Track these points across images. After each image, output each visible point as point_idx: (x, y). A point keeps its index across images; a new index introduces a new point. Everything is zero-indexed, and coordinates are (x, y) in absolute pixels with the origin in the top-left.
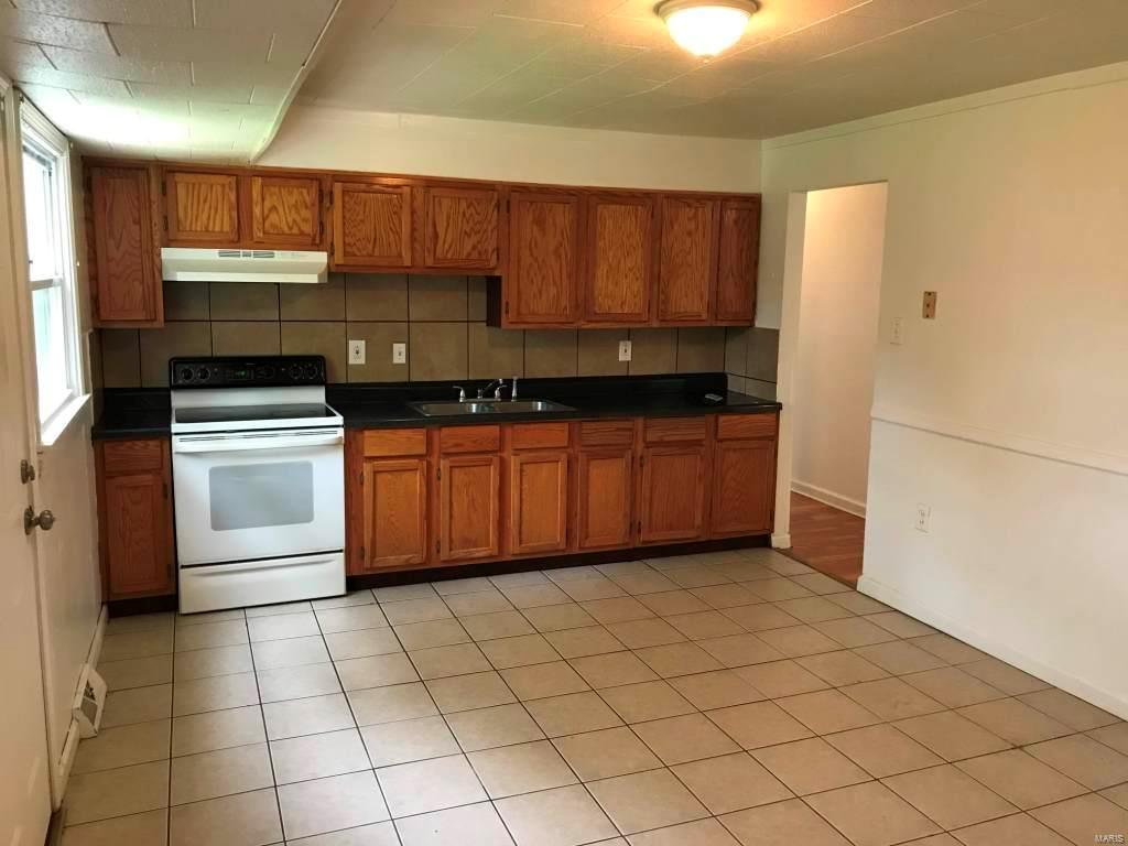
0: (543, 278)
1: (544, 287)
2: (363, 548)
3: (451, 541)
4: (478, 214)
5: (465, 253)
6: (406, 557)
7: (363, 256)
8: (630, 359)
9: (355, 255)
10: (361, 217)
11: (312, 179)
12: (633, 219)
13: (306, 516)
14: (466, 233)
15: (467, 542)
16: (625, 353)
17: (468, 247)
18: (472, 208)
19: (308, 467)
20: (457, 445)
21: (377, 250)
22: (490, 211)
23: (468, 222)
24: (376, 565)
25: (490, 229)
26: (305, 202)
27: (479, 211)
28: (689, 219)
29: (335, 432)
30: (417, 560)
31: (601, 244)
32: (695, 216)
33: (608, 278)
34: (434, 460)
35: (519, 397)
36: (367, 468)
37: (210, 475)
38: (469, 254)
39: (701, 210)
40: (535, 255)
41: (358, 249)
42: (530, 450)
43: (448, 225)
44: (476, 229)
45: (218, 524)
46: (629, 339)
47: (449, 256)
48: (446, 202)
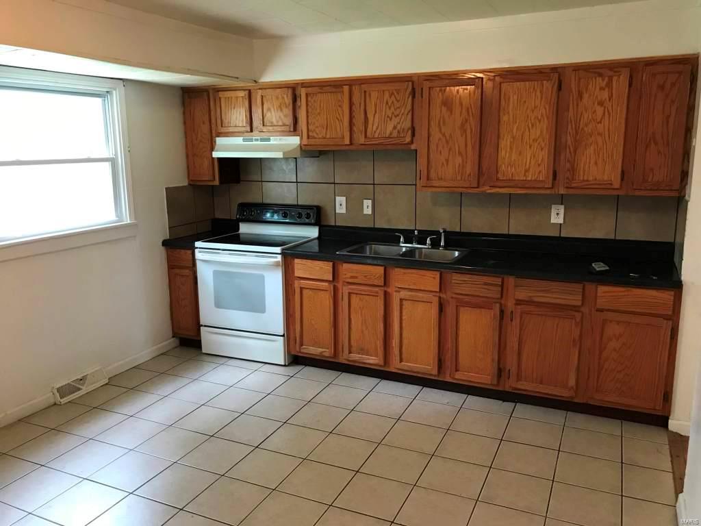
0: (450, 150)
1: (450, 158)
2: (296, 337)
3: (350, 346)
4: (398, 101)
5: (388, 132)
6: (321, 350)
7: (319, 138)
8: (562, 222)
9: (316, 138)
10: (318, 111)
11: (288, 88)
12: (538, 93)
13: (261, 309)
14: (388, 117)
15: (362, 351)
16: (557, 216)
17: (390, 128)
18: (393, 96)
19: (263, 277)
20: (352, 277)
21: (328, 133)
22: (407, 96)
23: (390, 108)
24: (302, 351)
25: (406, 113)
26: (285, 103)
27: (398, 99)
28: (602, 89)
29: (276, 257)
30: (327, 354)
31: (505, 118)
32: (609, 85)
33: (511, 148)
34: (340, 285)
35: (446, 247)
36: (297, 284)
37: (214, 274)
38: (391, 134)
39: (615, 79)
40: (443, 131)
41: (317, 134)
42: (411, 290)
43: (376, 112)
44: (396, 113)
45: (218, 305)
46: (562, 204)
47: (376, 136)
48: (374, 95)
